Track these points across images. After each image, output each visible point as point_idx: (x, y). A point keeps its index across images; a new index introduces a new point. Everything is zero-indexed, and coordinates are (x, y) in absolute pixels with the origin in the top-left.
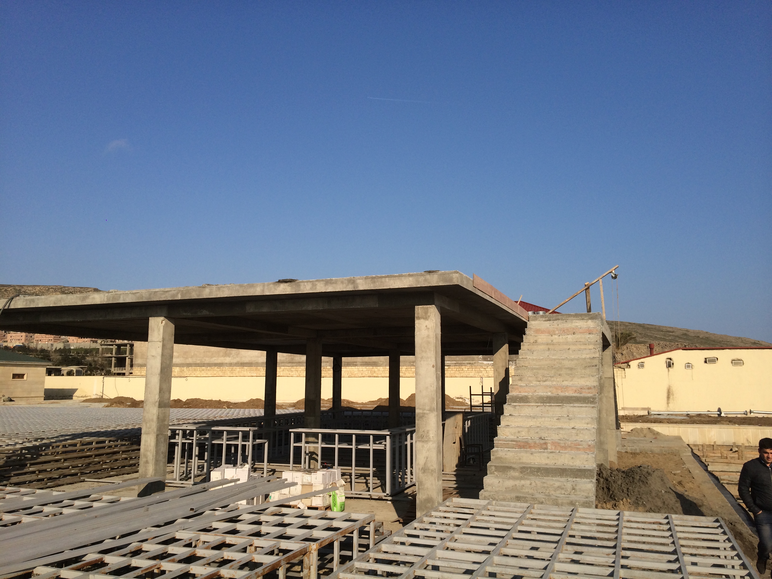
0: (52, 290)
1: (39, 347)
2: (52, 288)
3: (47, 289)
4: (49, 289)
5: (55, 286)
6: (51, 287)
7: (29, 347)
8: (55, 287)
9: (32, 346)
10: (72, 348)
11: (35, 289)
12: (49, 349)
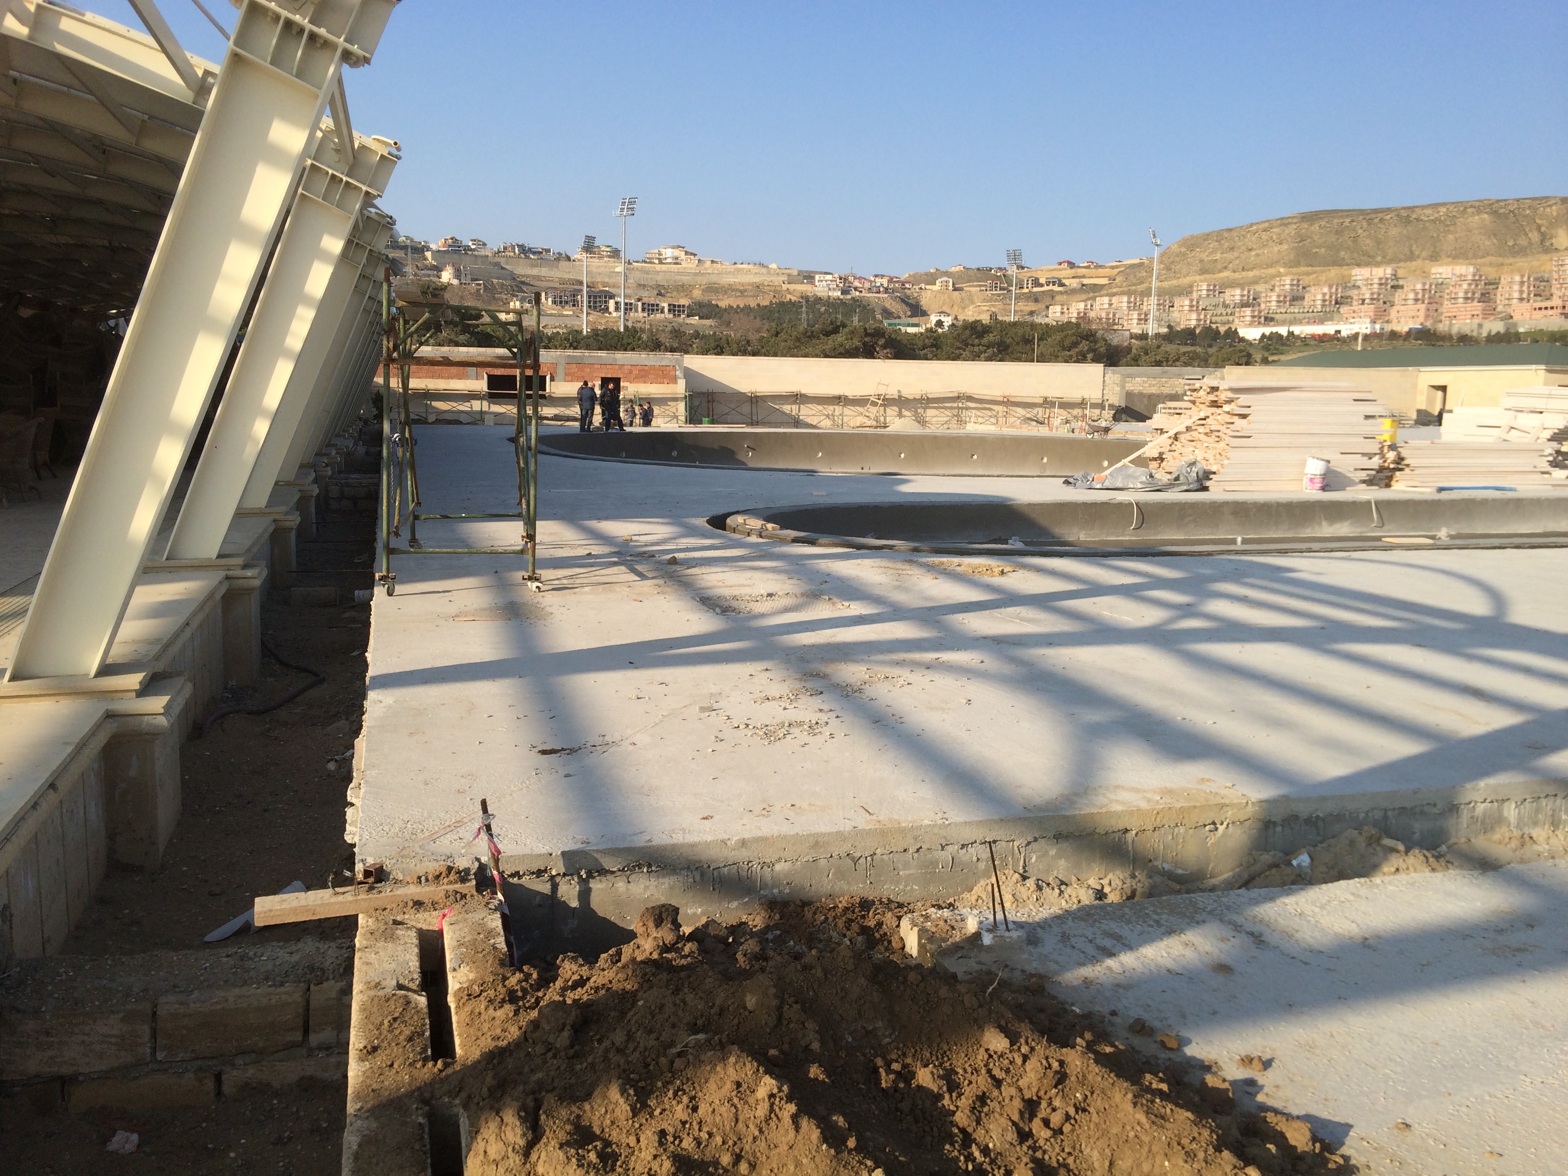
0: (1472, 210)
1: (1454, 331)
2: (1471, 207)
3: (1462, 209)
4: (1466, 208)
5: (1479, 201)
6: (1470, 204)
7: (1435, 331)
8: (1478, 204)
9: (1442, 327)
10: (1521, 330)
11: (1438, 212)
12: (1475, 334)
